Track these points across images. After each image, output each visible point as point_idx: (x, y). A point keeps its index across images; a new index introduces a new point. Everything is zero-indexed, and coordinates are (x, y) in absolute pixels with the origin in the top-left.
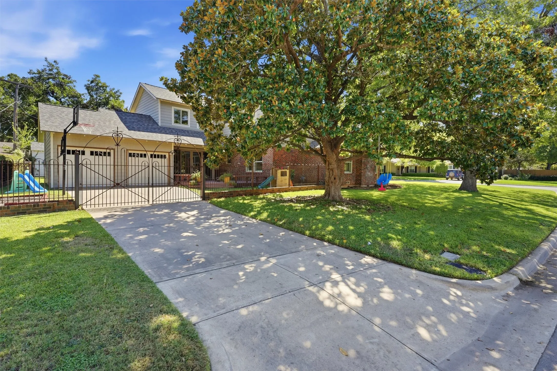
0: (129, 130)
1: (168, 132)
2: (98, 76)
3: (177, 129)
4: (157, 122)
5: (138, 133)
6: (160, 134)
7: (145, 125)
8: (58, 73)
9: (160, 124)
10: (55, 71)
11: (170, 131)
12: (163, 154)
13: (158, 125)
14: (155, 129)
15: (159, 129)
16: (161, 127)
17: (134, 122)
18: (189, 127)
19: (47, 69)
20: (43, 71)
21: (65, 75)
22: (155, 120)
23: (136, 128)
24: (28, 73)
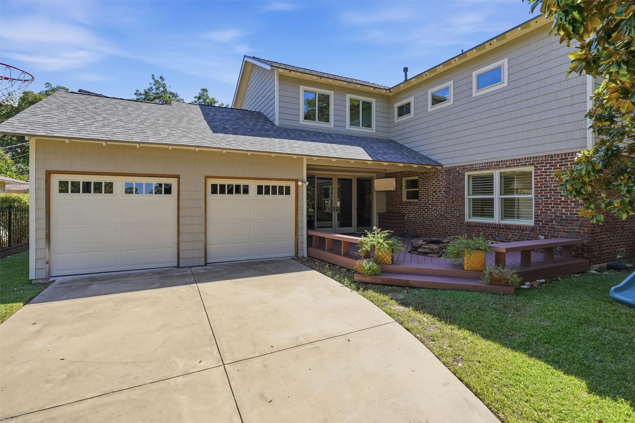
0: (214, 132)
1: (292, 135)
2: (205, 90)
3: (309, 131)
4: (271, 119)
5: (232, 137)
6: (277, 140)
7: (248, 125)
8: (165, 91)
9: (277, 123)
10: (161, 89)
11: (296, 133)
12: (284, 184)
13: (274, 125)
14: (268, 130)
15: (276, 131)
16: (278, 128)
17: (228, 120)
18: (332, 126)
19: (154, 87)
20: (149, 90)
21: (171, 93)
22: (268, 116)
23: (231, 129)
24: (135, 94)
